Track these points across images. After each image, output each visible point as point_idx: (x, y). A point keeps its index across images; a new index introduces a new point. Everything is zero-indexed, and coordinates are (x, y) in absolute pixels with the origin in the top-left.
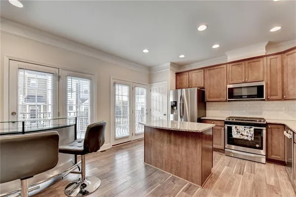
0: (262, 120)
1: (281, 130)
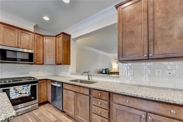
0: (33, 79)
1: (45, 83)
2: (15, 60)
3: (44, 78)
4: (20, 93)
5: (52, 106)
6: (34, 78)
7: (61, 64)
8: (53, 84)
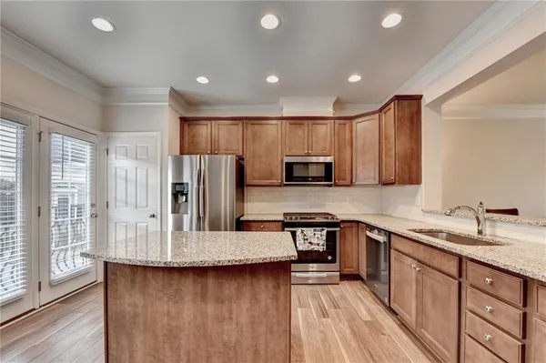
0: (330, 217)
1: (354, 229)
2: (305, 179)
3: (352, 218)
4: (310, 243)
5: (368, 289)
6: (333, 217)
7: (393, 184)
8: (368, 233)
